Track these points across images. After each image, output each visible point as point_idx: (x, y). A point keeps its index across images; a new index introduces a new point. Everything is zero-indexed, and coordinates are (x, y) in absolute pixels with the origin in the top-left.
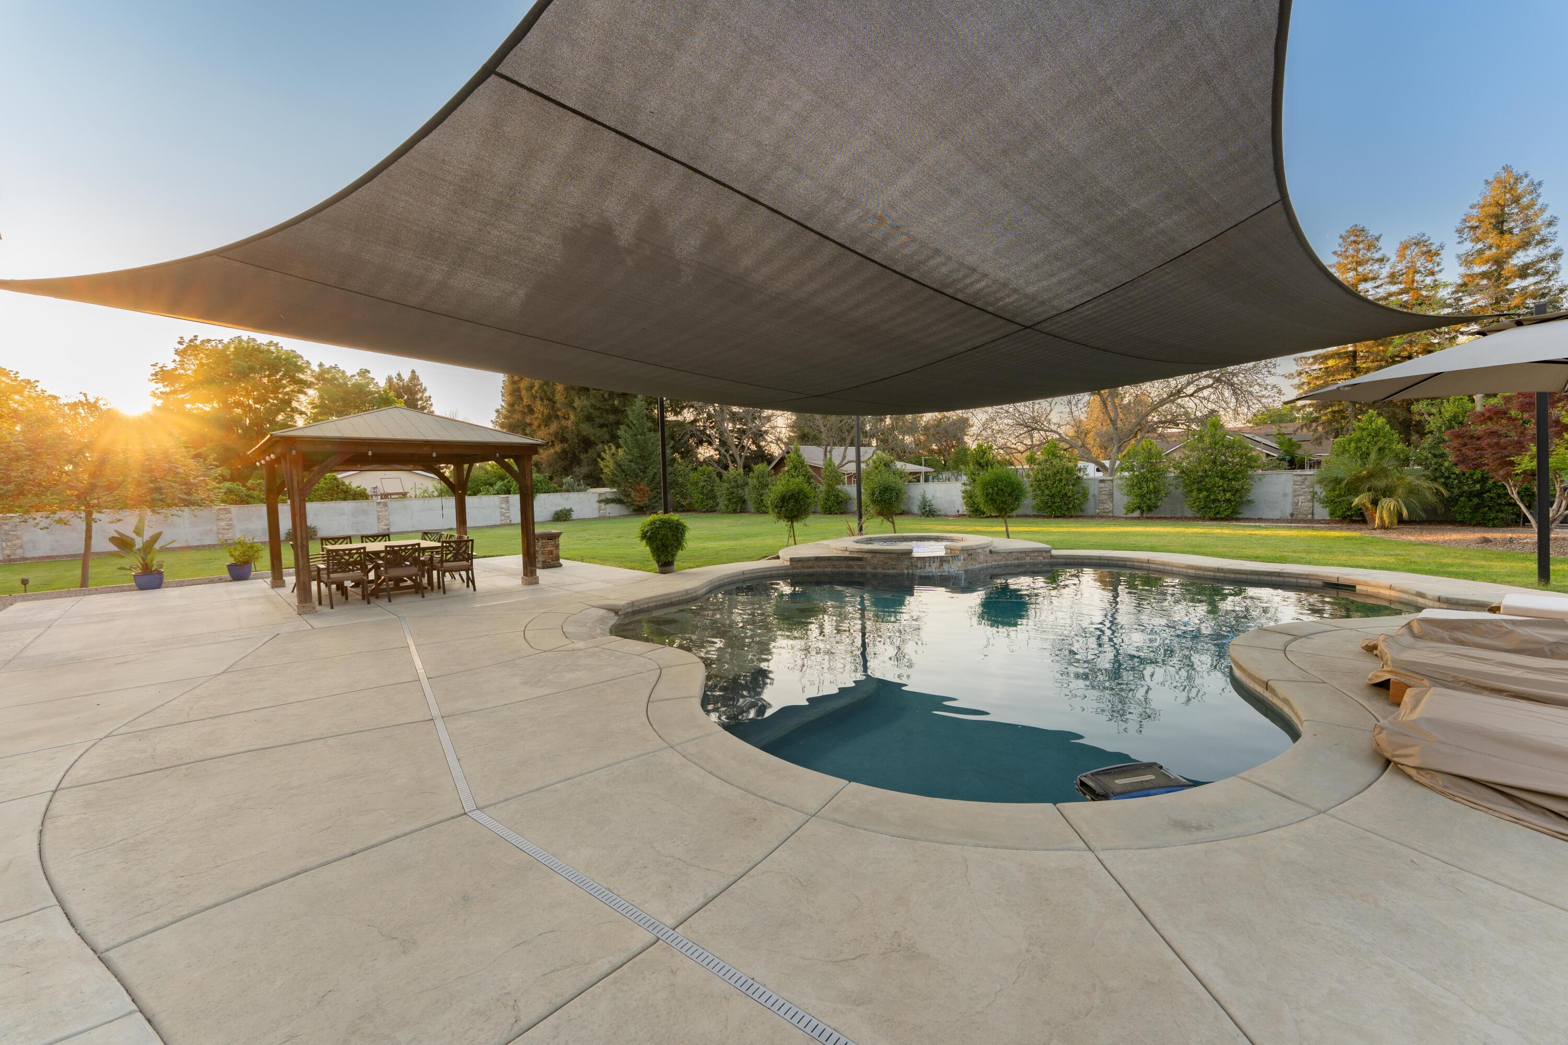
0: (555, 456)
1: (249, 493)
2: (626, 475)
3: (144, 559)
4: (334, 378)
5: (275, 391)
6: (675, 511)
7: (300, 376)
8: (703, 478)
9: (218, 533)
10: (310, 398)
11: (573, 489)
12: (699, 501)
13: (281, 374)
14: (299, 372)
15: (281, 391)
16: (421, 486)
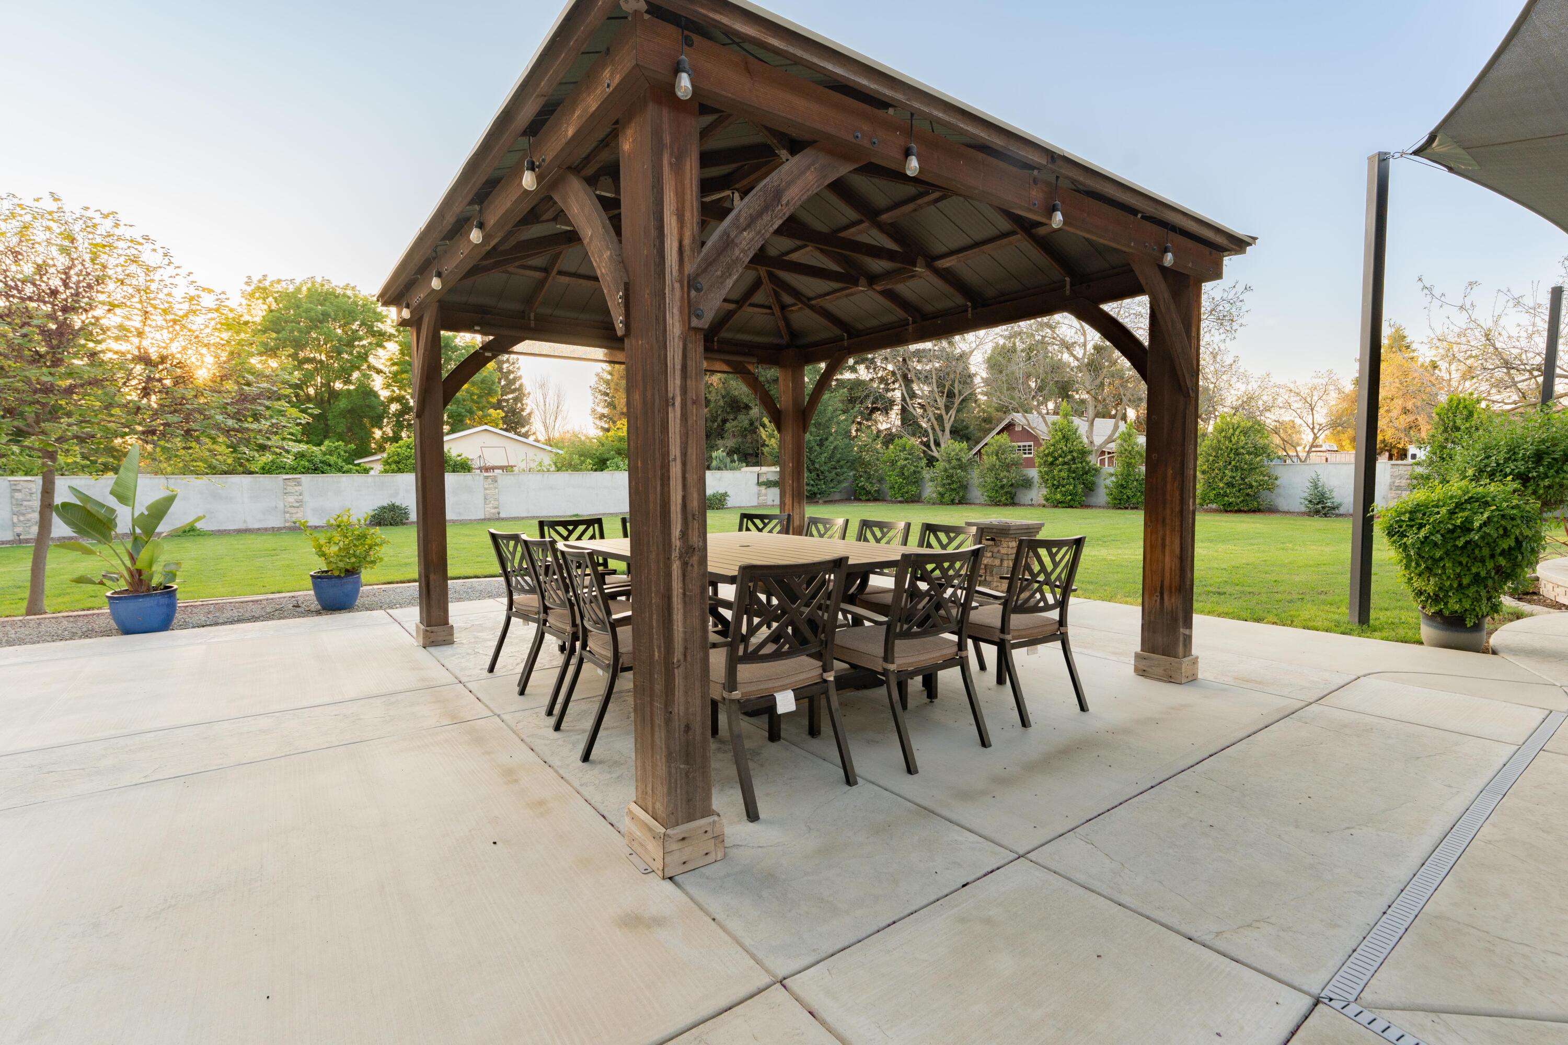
1: (324, 459)
3: (134, 559)
5: (350, 344)
6: (858, 500)
7: (379, 326)
8: (902, 455)
9: (285, 512)
10: (389, 353)
11: (726, 466)
12: (896, 486)
13: (358, 323)
14: (378, 321)
15: (356, 343)
16: (535, 457)
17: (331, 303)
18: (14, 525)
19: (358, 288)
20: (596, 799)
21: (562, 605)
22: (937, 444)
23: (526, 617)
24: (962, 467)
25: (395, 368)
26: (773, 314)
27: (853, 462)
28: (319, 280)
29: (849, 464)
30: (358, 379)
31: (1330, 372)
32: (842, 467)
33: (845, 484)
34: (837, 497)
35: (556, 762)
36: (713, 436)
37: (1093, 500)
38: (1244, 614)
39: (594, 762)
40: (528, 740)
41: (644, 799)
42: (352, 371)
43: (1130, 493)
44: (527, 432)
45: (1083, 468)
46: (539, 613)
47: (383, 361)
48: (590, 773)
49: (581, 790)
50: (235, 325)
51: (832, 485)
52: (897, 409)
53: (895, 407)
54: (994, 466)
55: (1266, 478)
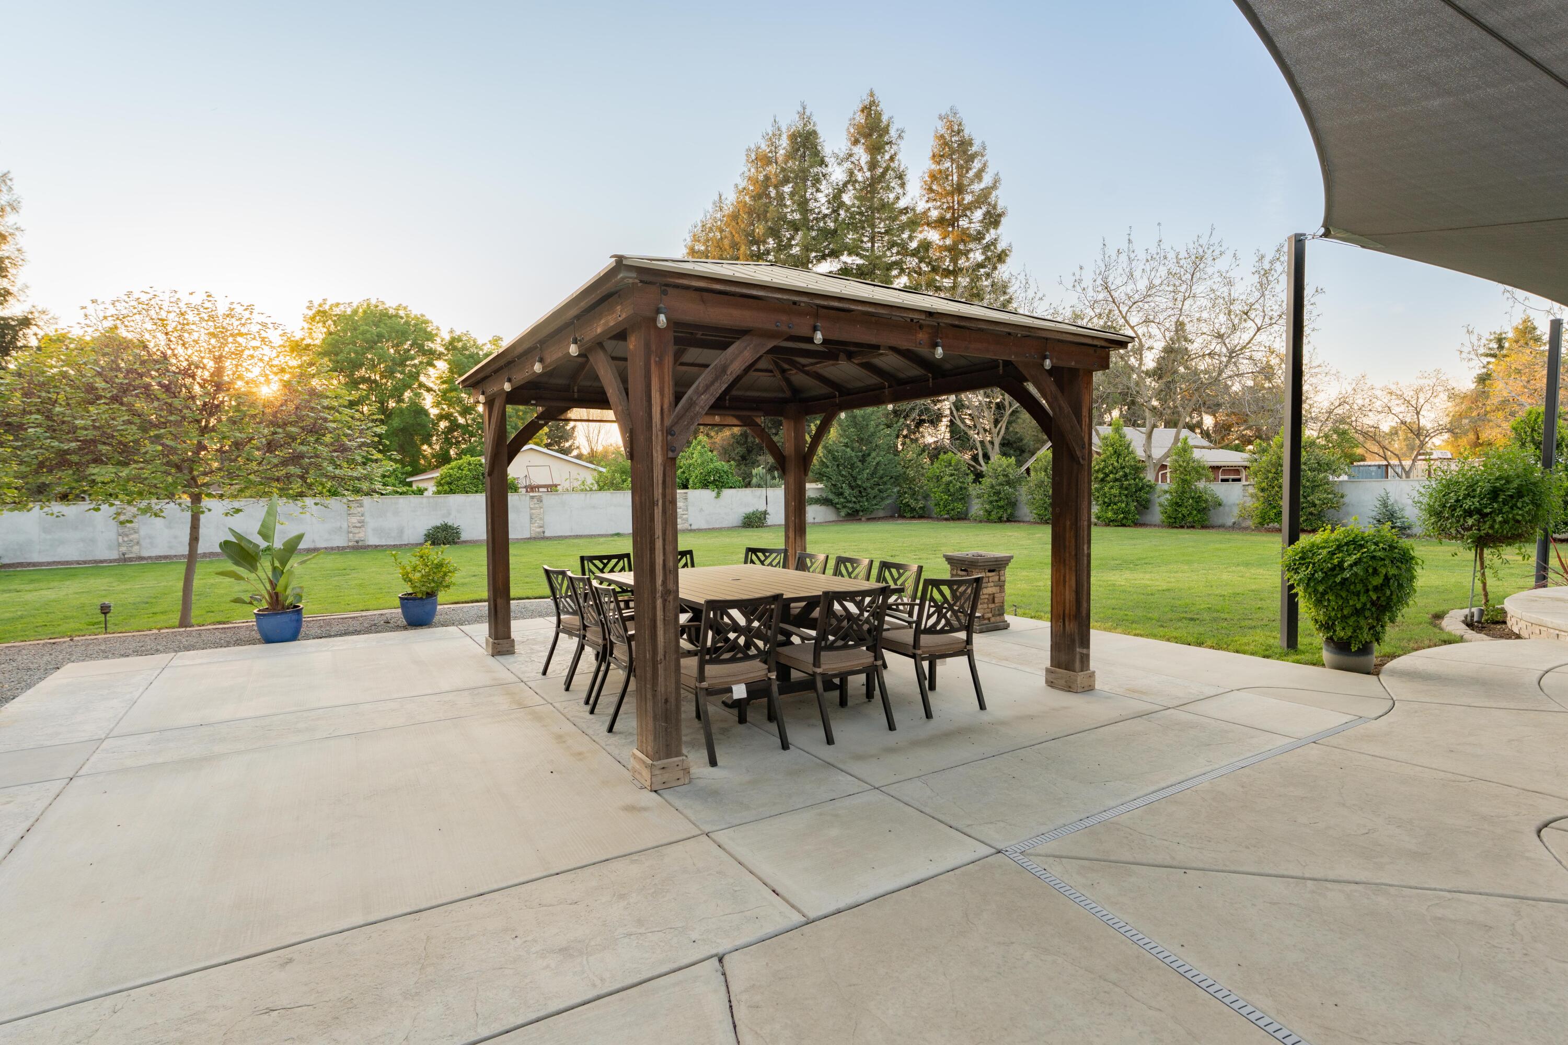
0: (732, 440)
2: (838, 465)
3: (273, 585)
4: (465, 348)
5: (402, 363)
6: (902, 517)
7: (429, 345)
8: (948, 471)
9: (349, 532)
10: (439, 372)
11: (766, 484)
12: (942, 503)
13: (409, 342)
14: (428, 340)
15: (408, 363)
16: (578, 477)
17: (385, 324)
18: (119, 545)
19: (409, 309)
20: (616, 752)
21: (596, 624)
22: (986, 457)
23: (570, 633)
24: (1009, 483)
25: (445, 386)
26: (774, 376)
27: (897, 478)
28: (373, 302)
29: (893, 480)
30: (410, 398)
31: (1438, 371)
32: (885, 483)
33: (888, 501)
34: (881, 514)
35: (590, 732)
36: (754, 452)
37: (1148, 518)
38: (1190, 639)
39: (615, 733)
40: (572, 719)
41: (642, 746)
42: (405, 391)
43: (1185, 511)
44: (571, 446)
45: (1136, 485)
46: (579, 630)
47: (433, 379)
48: (612, 739)
49: (607, 748)
50: (297, 348)
51: (874, 502)
52: (945, 421)
53: (944, 419)
54: (1043, 482)
55: (1330, 496)
